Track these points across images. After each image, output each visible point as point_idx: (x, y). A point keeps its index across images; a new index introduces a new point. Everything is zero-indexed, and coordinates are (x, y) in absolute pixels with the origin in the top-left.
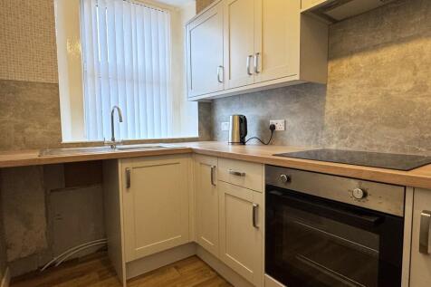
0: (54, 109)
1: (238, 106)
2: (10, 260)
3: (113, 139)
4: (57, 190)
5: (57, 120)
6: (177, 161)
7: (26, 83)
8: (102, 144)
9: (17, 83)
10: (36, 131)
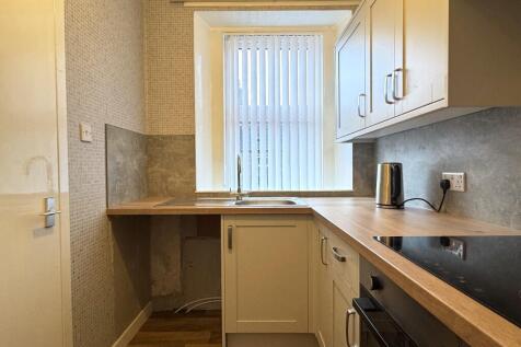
0: (190, 159)
1: (402, 149)
2: (153, 294)
3: (239, 190)
4: (190, 238)
5: (192, 170)
6: (292, 223)
7: (170, 137)
8: (227, 195)
9: (164, 137)
10: (176, 180)
